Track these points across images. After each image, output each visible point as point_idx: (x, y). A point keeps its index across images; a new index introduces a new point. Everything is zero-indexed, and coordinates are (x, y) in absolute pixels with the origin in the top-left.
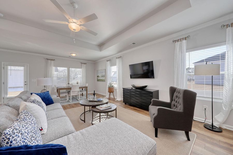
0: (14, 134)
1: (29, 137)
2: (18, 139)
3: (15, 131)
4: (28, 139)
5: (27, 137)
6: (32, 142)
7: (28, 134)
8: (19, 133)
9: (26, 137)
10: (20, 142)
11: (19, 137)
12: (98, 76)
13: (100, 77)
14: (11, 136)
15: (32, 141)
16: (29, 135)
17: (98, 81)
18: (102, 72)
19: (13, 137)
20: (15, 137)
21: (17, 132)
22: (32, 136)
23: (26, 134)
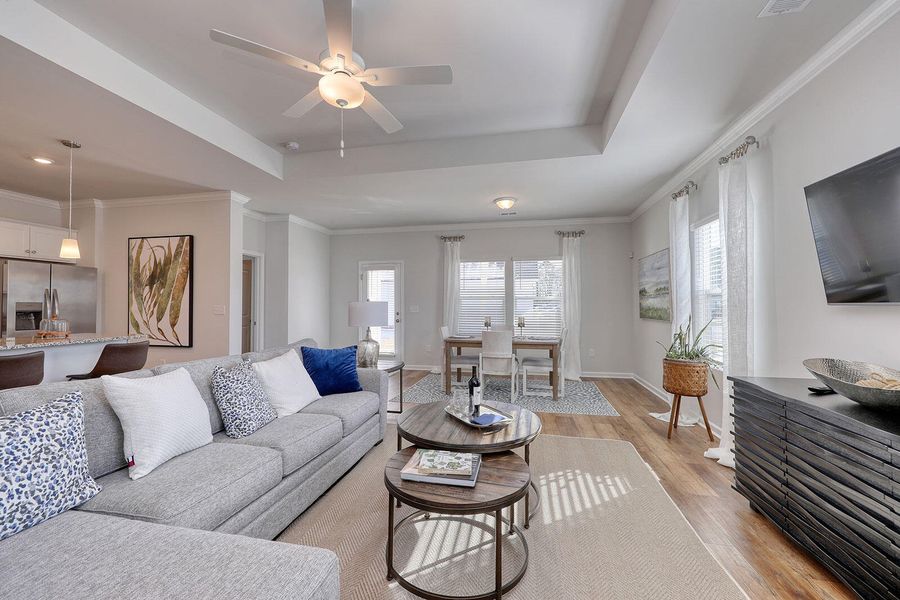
0: (38, 461)
1: (67, 481)
2: (44, 476)
3: (43, 455)
4: (63, 486)
5: (63, 480)
6: (69, 497)
7: (70, 473)
8: (51, 462)
9: (60, 479)
10: (44, 484)
11: (46, 471)
12: (642, 293)
13: (650, 296)
14: (30, 463)
15: (70, 495)
16: (73, 476)
17: (642, 316)
18: (657, 265)
19: (34, 468)
20: (39, 470)
21: (46, 460)
22: (77, 482)
23: (66, 472)
